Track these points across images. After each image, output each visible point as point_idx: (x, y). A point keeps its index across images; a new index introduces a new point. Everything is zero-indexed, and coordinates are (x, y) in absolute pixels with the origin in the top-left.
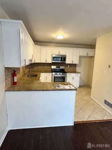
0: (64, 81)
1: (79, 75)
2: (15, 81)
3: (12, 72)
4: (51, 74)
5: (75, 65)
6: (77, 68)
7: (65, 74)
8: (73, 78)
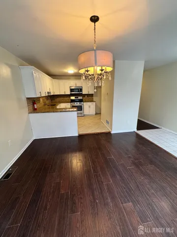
0: (81, 110)
1: (94, 103)
2: (36, 107)
3: (33, 101)
4: (70, 104)
5: (92, 95)
6: (94, 98)
7: (82, 103)
8: (89, 107)
